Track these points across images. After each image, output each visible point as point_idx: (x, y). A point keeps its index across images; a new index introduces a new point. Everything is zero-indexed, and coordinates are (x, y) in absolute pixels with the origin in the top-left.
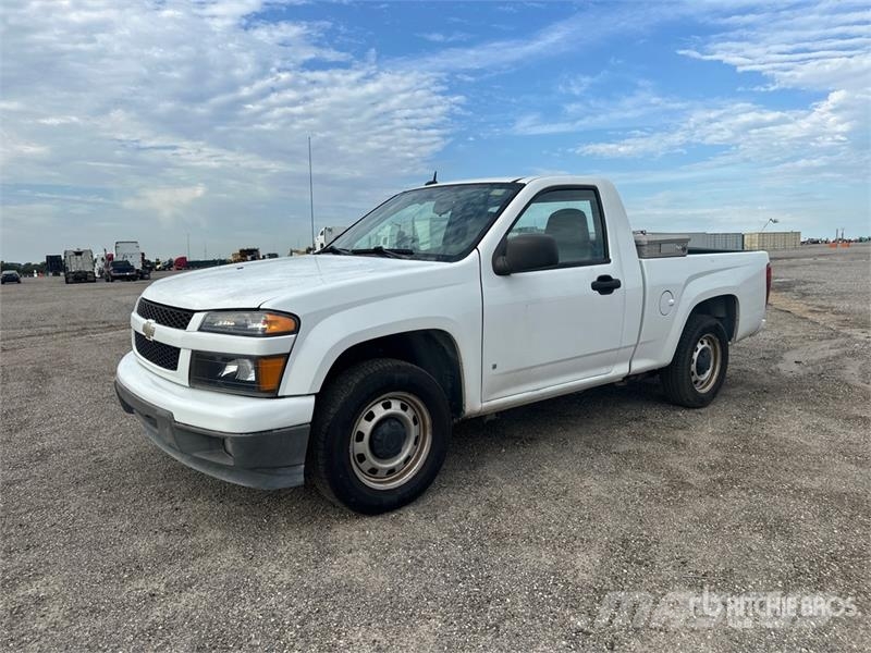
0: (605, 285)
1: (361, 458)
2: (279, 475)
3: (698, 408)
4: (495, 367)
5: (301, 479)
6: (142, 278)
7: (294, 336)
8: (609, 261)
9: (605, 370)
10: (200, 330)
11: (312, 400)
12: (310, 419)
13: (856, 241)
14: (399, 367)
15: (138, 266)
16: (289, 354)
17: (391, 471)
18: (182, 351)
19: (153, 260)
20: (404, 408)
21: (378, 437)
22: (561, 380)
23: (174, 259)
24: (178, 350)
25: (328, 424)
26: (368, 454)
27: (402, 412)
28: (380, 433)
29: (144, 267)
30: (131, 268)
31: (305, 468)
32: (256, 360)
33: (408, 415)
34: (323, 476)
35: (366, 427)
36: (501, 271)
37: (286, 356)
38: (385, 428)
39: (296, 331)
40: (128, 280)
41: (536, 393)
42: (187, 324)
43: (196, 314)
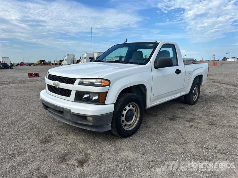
0: (178, 72)
1: (123, 121)
2: (104, 127)
3: (194, 105)
4: (154, 95)
5: (110, 128)
6: (11, 68)
7: (109, 86)
8: (178, 65)
9: (175, 95)
10: (79, 84)
11: (113, 105)
12: (113, 111)
13: (205, 61)
14: (133, 95)
15: (10, 65)
16: (108, 92)
17: (130, 125)
18: (72, 91)
19: (12, 63)
20: (133, 107)
21: (128, 116)
22: (167, 98)
23: (19, 63)
24: (71, 91)
25: (116, 112)
26: (125, 121)
27: (133, 108)
28: (128, 114)
29: (11, 65)
30: (8, 65)
31: (111, 125)
32: (99, 94)
33: (134, 109)
34: (115, 127)
35: (124, 113)
36: (156, 68)
37: (107, 93)
38: (129, 113)
39: (109, 85)
40: (7, 69)
41: (162, 102)
42: (74, 83)
43: (77, 80)
